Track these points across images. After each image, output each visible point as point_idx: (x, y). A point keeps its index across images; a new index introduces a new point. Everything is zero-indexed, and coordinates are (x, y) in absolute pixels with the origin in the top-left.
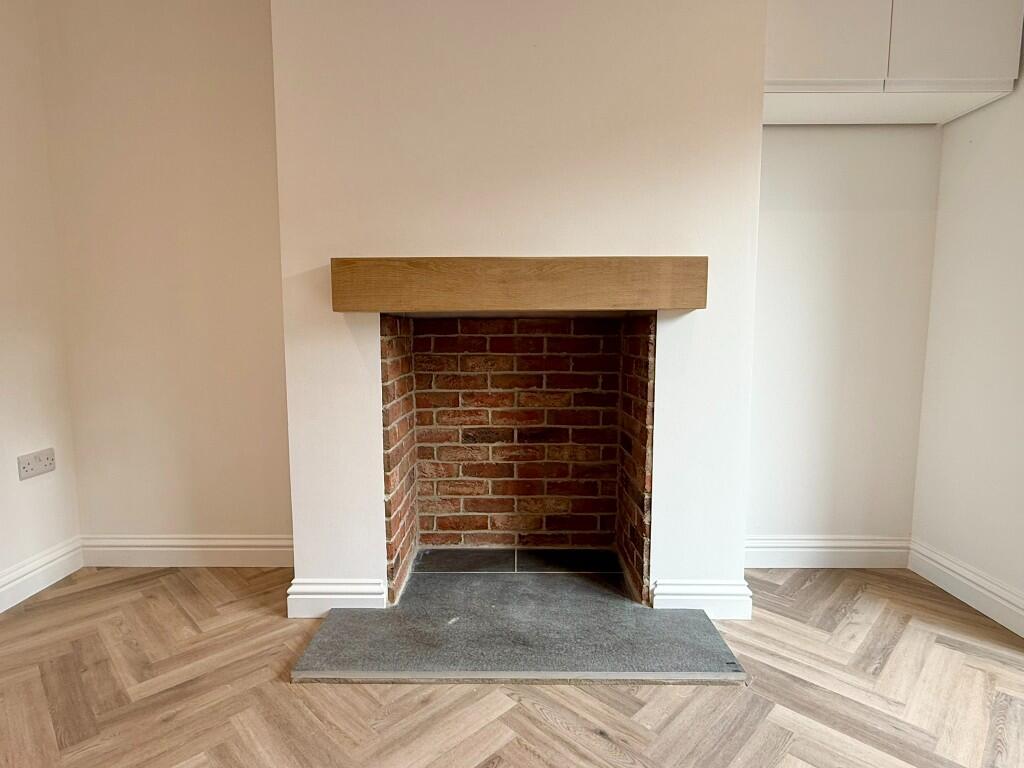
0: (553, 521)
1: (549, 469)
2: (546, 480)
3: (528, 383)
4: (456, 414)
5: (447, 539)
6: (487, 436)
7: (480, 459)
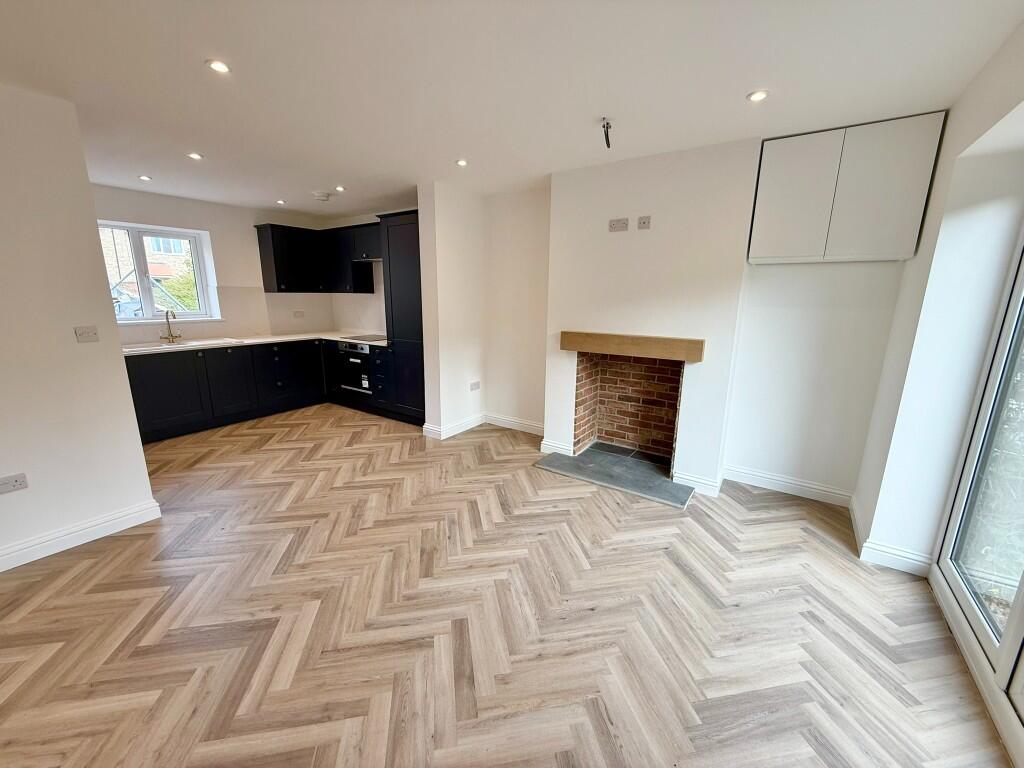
0: (654, 442)
1: (655, 418)
2: (653, 423)
3: (648, 378)
4: (616, 388)
5: (608, 439)
6: (629, 399)
7: (624, 408)
